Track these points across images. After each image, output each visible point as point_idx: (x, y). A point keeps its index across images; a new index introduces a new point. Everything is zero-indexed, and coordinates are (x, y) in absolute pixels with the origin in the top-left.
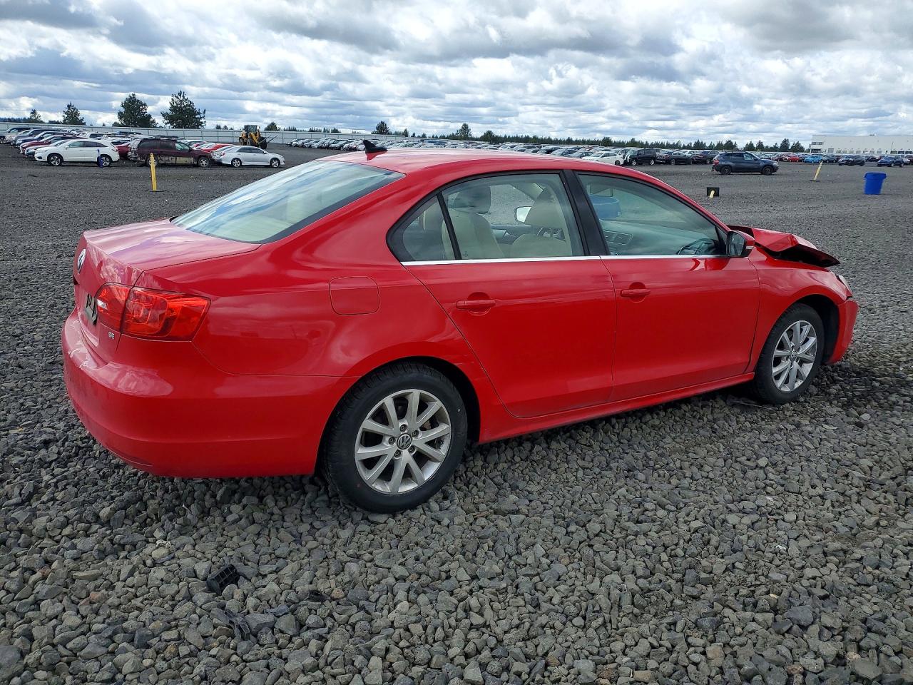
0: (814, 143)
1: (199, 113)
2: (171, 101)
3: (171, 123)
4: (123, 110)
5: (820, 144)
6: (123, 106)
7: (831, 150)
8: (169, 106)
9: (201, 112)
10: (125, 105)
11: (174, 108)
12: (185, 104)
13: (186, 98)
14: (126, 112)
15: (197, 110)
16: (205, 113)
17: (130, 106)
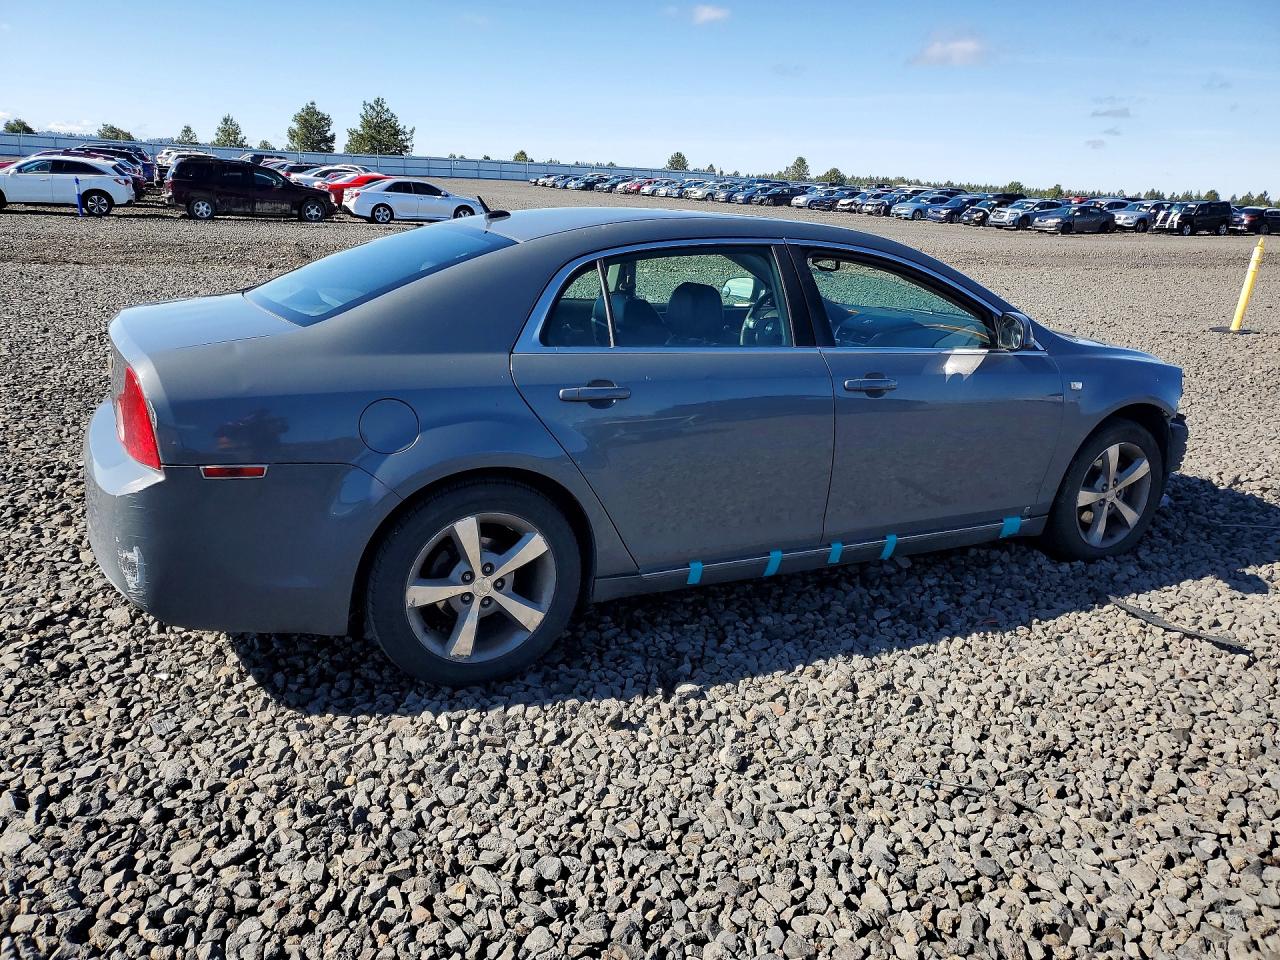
1: (404, 133)
2: (364, 113)
4: (295, 126)
6: (295, 120)
8: (360, 122)
9: (407, 130)
10: (299, 119)
11: (367, 123)
12: (384, 117)
13: (385, 108)
14: (300, 129)
15: (401, 127)
16: (412, 132)
17: (306, 120)
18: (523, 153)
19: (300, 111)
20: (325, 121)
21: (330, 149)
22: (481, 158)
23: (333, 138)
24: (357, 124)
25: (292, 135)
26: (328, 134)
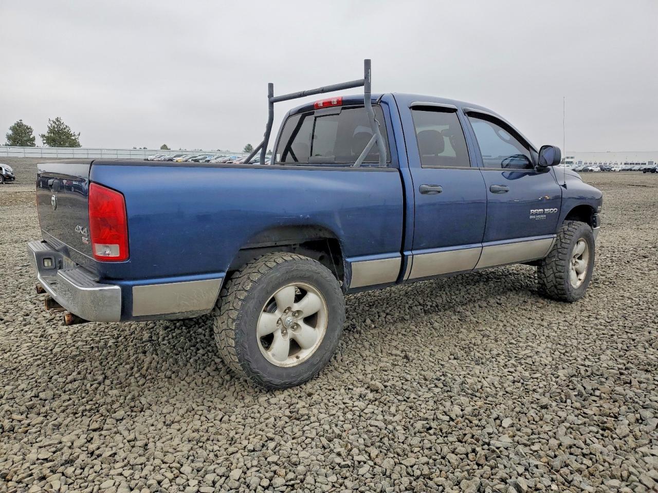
0: (568, 158)
1: (74, 135)
2: (50, 125)
3: (48, 143)
4: (10, 132)
5: (572, 158)
6: (10, 129)
7: (580, 162)
8: (48, 129)
9: (77, 134)
10: (13, 129)
11: (52, 131)
12: (62, 127)
13: (62, 122)
14: (13, 134)
15: (72, 132)
16: (79, 135)
17: (17, 130)
18: (165, 145)
19: (13, 125)
20: (28, 130)
21: (33, 145)
22: (132, 148)
23: (34, 139)
24: (45, 132)
25: (9, 138)
26: (31, 137)
